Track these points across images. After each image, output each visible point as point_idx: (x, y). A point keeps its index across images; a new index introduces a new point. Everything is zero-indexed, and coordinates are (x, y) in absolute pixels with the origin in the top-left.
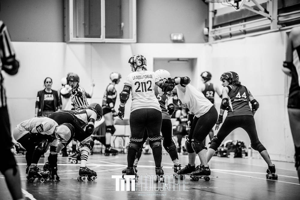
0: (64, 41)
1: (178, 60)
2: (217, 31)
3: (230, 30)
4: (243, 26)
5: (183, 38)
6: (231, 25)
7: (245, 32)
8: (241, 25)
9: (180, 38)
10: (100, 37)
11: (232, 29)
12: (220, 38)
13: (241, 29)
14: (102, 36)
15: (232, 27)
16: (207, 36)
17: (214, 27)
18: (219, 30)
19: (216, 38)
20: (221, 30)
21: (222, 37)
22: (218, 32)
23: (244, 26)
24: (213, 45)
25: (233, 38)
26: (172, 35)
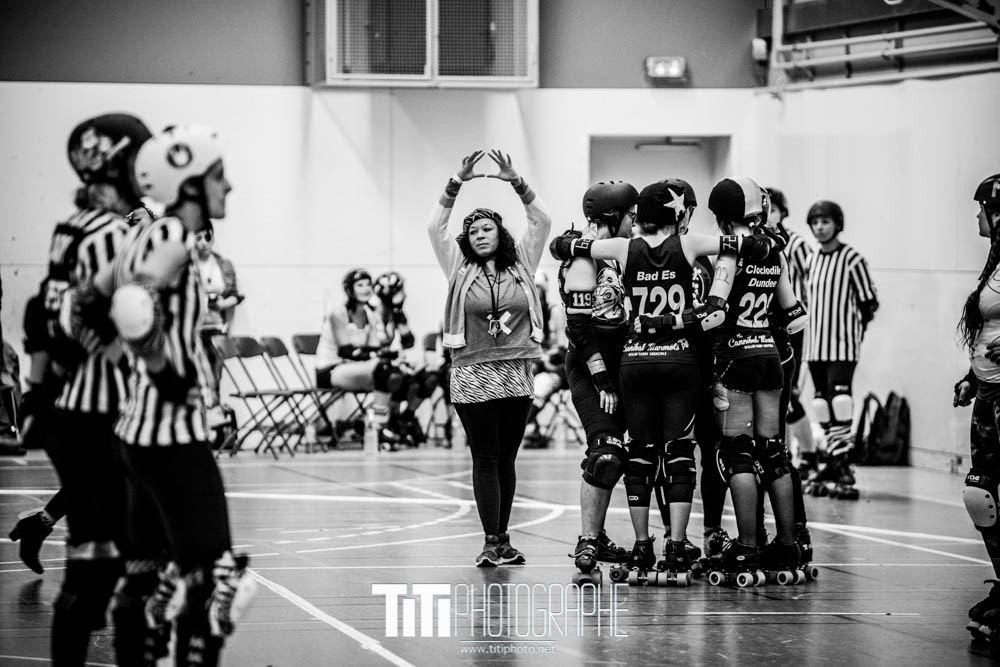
0: (303, 81)
1: (668, 141)
2: (800, 51)
3: (848, 52)
4: (893, 43)
5: (687, 72)
6: (849, 36)
7: (901, 63)
8: (889, 41)
9: (675, 70)
10: (421, 71)
11: (852, 49)
12: (809, 73)
13: (887, 53)
14: (428, 68)
15: (854, 44)
16: (764, 64)
17: (788, 38)
18: (807, 50)
19: (797, 75)
20: (813, 49)
21: (814, 73)
22: (804, 54)
23: (899, 43)
24: (788, 97)
25: (856, 79)
26: (650, 63)
